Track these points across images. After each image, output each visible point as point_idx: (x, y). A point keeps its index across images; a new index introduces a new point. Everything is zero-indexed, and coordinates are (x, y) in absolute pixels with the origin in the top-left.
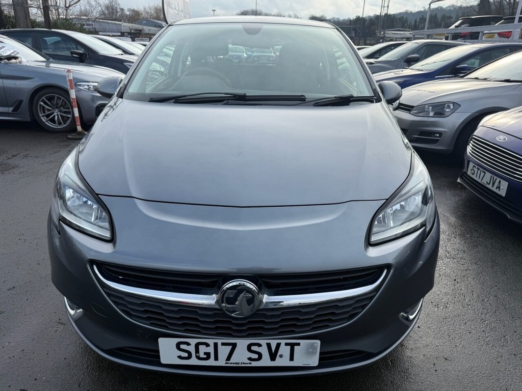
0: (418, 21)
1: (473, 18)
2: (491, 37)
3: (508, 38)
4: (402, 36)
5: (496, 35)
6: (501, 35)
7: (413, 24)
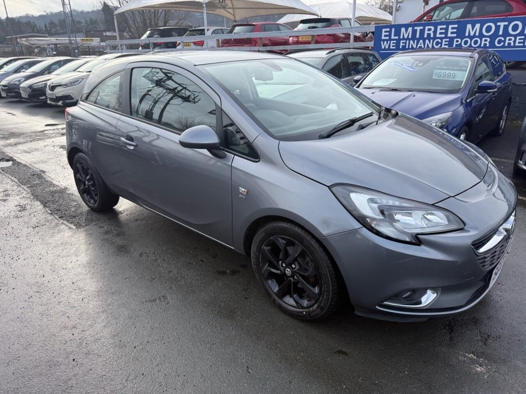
0: (48, 26)
1: (161, 29)
2: (188, 46)
3: (202, 46)
4: (49, 42)
5: (192, 44)
6: (195, 43)
7: (44, 29)
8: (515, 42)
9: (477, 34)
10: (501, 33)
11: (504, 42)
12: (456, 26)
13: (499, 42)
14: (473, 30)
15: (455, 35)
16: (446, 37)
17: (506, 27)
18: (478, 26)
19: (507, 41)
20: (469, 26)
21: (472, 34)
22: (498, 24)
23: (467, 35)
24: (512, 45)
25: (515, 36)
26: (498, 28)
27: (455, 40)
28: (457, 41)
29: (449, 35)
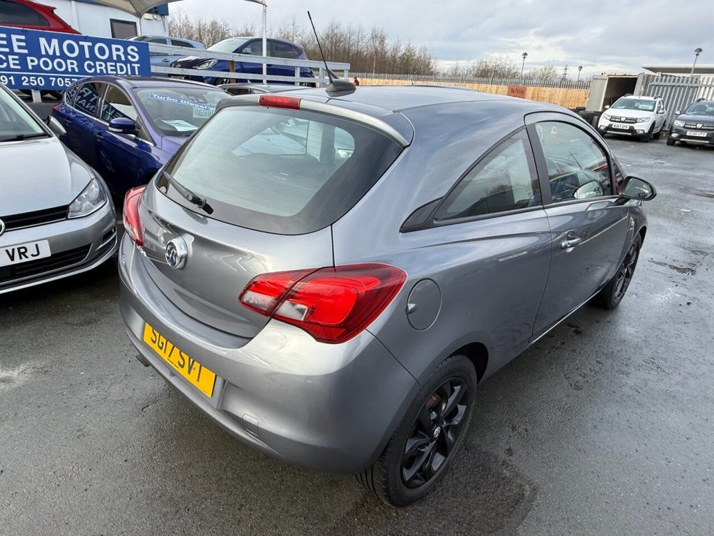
8: (106, 68)
9: (58, 54)
10: (87, 56)
11: (95, 67)
12: (23, 37)
13: (90, 67)
14: (50, 46)
15: (26, 51)
16: (12, 53)
17: (91, 49)
18: (55, 42)
19: (98, 68)
20: (43, 41)
21: (51, 53)
22: (81, 43)
23: (43, 53)
24: (105, 72)
25: (105, 61)
26: (81, 48)
27: (29, 59)
28: (32, 61)
29: (16, 50)
